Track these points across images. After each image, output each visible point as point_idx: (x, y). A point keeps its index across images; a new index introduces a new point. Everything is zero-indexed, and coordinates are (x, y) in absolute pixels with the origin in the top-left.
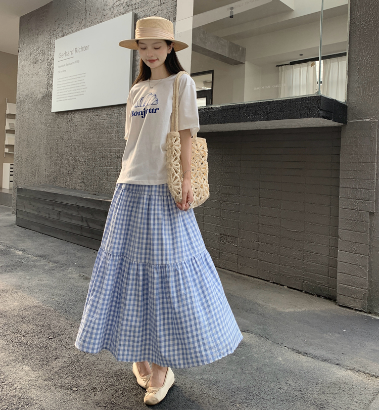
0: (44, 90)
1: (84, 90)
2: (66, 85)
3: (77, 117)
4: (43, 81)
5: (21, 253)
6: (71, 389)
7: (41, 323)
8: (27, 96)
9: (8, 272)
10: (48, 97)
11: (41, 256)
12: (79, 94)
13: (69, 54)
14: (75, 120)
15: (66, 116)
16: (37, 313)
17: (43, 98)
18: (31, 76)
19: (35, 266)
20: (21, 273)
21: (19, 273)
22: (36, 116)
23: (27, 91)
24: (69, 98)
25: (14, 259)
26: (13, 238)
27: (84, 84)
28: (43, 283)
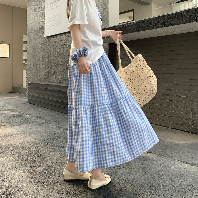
0: (40, 25)
1: (61, 22)
2: (51, 21)
3: (58, 39)
4: (40, 20)
5: (28, 116)
6: (43, 183)
8: (32, 29)
9: (20, 125)
10: (42, 28)
11: (38, 117)
12: (58, 25)
13: (52, 3)
14: (57, 40)
15: (52, 39)
16: (31, 145)
17: (40, 29)
18: (33, 18)
19: (34, 122)
20: (27, 126)
21: (26, 125)
22: (37, 40)
23: (32, 26)
24: (54, 28)
25: (24, 119)
26: (25, 109)
27: (60, 19)
28: (37, 130)
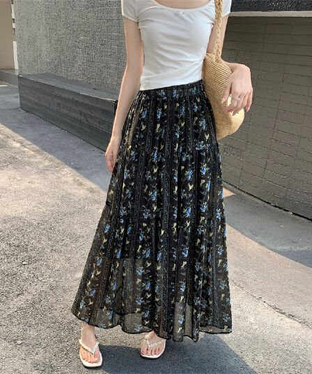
5: (18, 145)
6: (15, 341)
7: (17, 243)
16: (15, 227)
21: (10, 172)
26: (14, 124)
28: (33, 186)
